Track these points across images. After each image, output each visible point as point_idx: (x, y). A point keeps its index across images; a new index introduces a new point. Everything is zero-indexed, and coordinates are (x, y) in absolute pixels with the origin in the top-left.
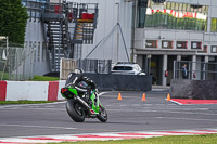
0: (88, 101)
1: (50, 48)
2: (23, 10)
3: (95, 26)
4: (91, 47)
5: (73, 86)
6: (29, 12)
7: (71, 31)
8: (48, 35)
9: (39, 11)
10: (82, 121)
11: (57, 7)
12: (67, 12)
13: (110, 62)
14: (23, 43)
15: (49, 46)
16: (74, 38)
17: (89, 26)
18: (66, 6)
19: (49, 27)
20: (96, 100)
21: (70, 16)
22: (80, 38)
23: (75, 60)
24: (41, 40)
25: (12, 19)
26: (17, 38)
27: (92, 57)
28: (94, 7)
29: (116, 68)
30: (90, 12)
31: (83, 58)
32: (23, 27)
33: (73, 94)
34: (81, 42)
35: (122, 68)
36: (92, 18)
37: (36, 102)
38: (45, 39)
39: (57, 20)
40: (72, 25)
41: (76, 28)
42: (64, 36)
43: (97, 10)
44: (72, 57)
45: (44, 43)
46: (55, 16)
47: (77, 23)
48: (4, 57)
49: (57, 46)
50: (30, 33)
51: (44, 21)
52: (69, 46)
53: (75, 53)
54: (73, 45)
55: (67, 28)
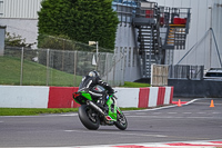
0: (104, 107)
1: (141, 53)
2: (113, 15)
3: (187, 32)
4: (183, 52)
5: (87, 91)
6: (119, 17)
7: (163, 36)
8: (139, 40)
9: (130, 15)
10: (95, 128)
11: (148, 12)
12: (158, 17)
13: (202, 68)
14: (113, 48)
15: (140, 52)
16: (166, 43)
17: (181, 31)
18: (157, 10)
19: (140, 32)
20: (113, 106)
21: (162, 21)
22: (171, 43)
23: (166, 65)
24: (132, 46)
25: (102, 24)
26: (107, 44)
27: (184, 63)
28: (186, 11)
29: (208, 74)
30: (182, 17)
31: (175, 64)
32: (114, 32)
33: (86, 99)
34: (173, 48)
35: (214, 74)
36: (184, 23)
37: (126, 109)
38: (136, 44)
40: (163, 30)
41: (168, 33)
42: (155, 41)
43: (189, 14)
44: (163, 63)
45: (135, 48)
46: (146, 20)
47: (169, 28)
48: (94, 63)
49: (148, 52)
50: (120, 38)
51: (135, 26)
52: (160, 52)
53: (167, 59)
54: (164, 51)
55: (158, 33)
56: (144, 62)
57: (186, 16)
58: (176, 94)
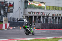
3: (13, 8)
4: (12, 14)
7: (6, 9)
11: (2, 3)
12: (5, 4)
13: (17, 18)
16: (7, 11)
17: (11, 8)
18: (5, 2)
21: (6, 5)
22: (9, 11)
23: (7, 18)
27: (12, 17)
29: (19, 20)
31: (10, 17)
34: (9, 13)
35: (21, 20)
36: (12, 6)
39: (2, 6)
40: (6, 8)
41: (8, 9)
42: (4, 11)
44: (7, 17)
47: (8, 7)
49: (2, 14)
52: (6, 14)
54: (7, 14)
55: (5, 9)
56: (1, 17)
57: (13, 4)
58: (10, 26)
